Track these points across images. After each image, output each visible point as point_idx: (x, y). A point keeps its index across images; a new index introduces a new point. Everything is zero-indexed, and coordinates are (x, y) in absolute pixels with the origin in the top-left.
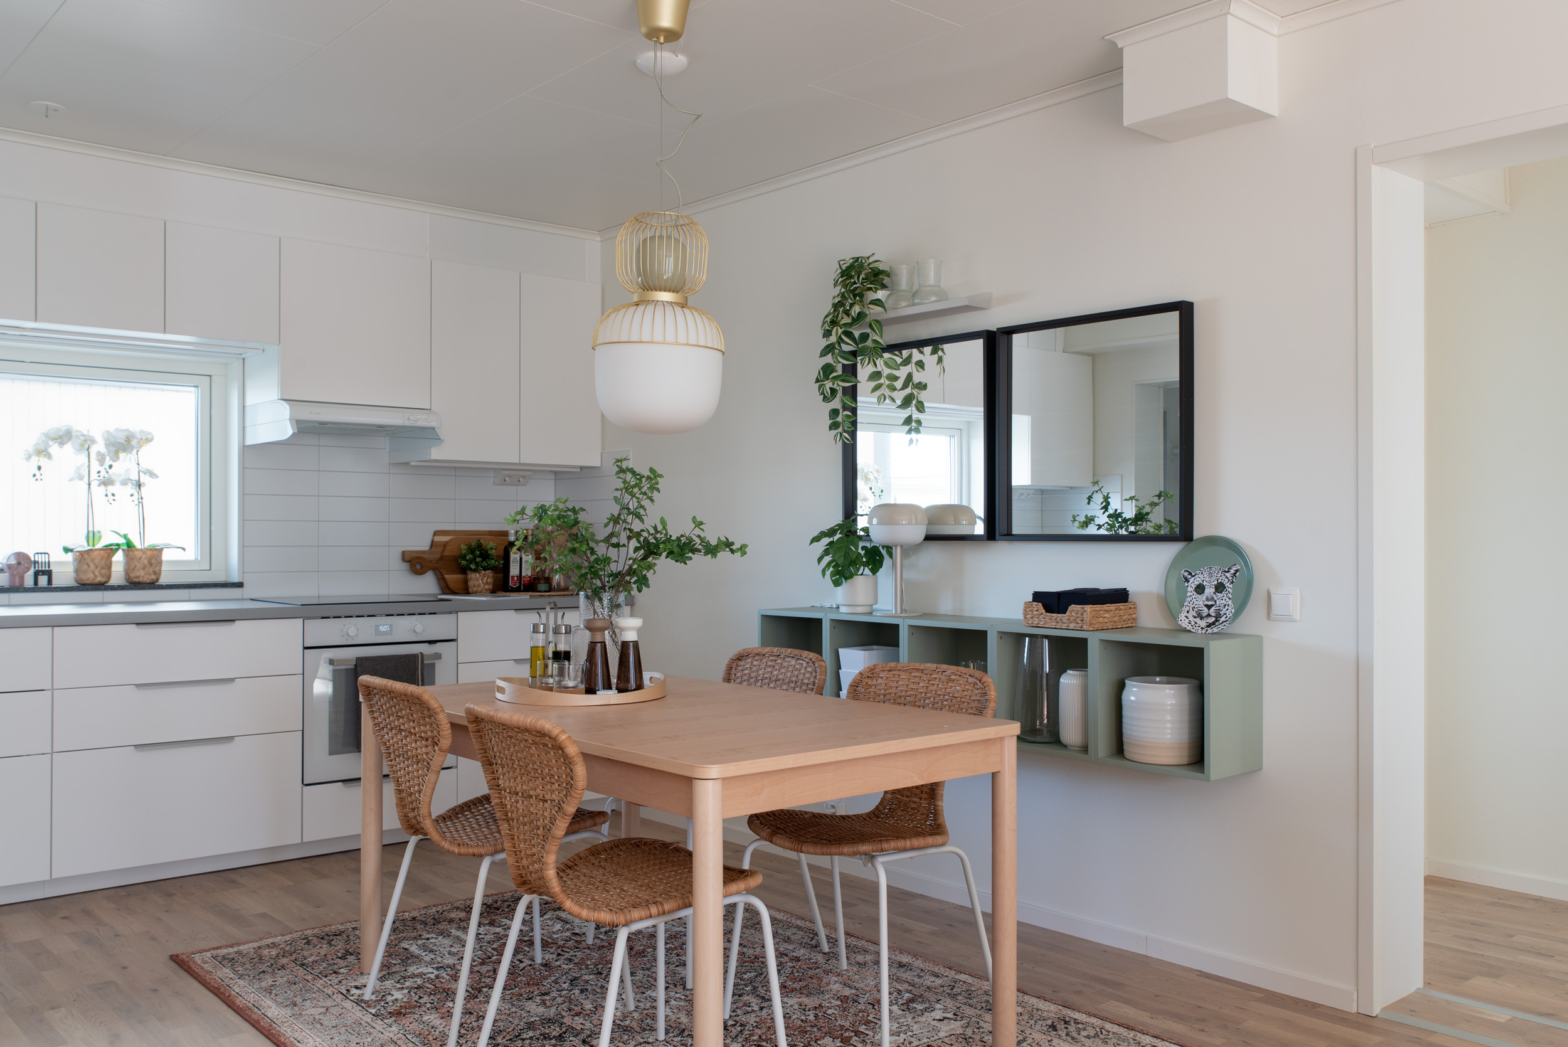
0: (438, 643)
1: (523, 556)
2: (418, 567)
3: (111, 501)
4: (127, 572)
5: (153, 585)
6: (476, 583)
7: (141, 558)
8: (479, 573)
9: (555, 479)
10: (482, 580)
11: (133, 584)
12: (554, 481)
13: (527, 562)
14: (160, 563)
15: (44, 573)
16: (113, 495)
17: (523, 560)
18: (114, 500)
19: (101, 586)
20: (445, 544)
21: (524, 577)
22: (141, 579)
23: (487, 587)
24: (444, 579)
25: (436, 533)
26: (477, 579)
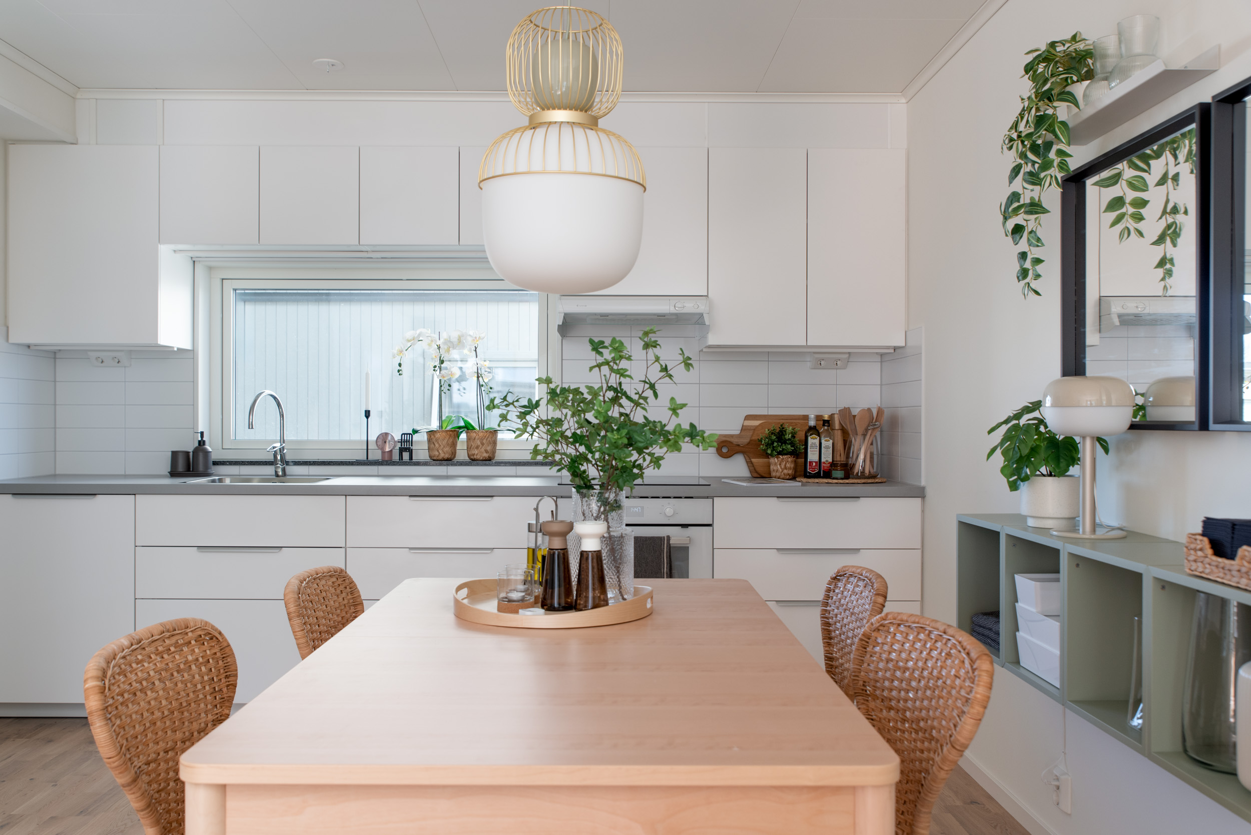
0: (689, 527)
1: (823, 441)
2: (725, 450)
3: (462, 394)
4: (469, 448)
5: (489, 460)
6: (775, 468)
7: (475, 439)
8: (777, 458)
9: (881, 362)
10: (780, 464)
11: (473, 461)
12: (880, 363)
13: (827, 447)
14: (495, 443)
15: (406, 449)
16: (464, 389)
17: (823, 445)
18: (465, 393)
19: (449, 461)
20: (755, 429)
21: (824, 463)
22: (475, 457)
23: (785, 471)
24: (752, 463)
25: (748, 418)
26: (776, 464)
